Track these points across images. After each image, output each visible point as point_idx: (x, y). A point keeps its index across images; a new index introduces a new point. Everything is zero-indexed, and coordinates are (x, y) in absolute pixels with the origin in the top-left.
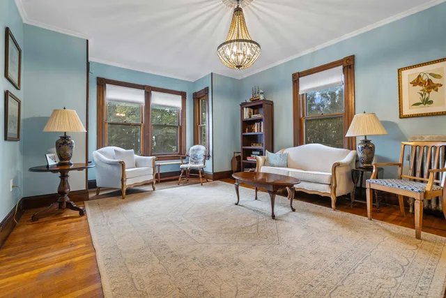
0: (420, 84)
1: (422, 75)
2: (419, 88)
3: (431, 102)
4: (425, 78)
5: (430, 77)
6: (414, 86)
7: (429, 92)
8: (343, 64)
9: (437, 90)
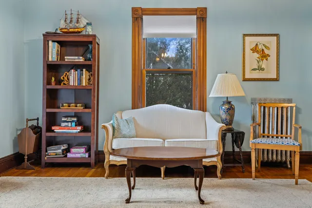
0: (258, 52)
1: (258, 44)
2: (256, 55)
3: (263, 69)
4: (260, 47)
5: (264, 48)
6: (253, 52)
7: (262, 60)
8: (196, 14)
9: (267, 60)
